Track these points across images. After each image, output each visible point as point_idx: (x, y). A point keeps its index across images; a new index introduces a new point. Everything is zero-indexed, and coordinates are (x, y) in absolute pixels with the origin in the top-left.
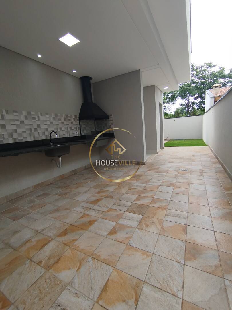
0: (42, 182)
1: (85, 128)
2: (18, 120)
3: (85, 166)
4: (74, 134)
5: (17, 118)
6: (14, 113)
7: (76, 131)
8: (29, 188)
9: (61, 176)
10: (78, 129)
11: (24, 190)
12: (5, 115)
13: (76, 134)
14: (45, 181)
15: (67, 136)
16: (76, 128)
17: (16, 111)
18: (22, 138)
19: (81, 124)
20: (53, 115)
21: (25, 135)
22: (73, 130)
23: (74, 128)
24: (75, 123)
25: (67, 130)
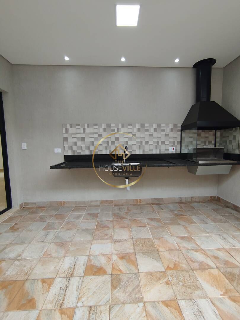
0: (111, 200)
1: (192, 142)
2: (97, 133)
3: (181, 198)
4: (168, 150)
5: (96, 131)
6: (94, 126)
7: (172, 146)
8: (97, 201)
9: (137, 200)
10: (176, 144)
11: (92, 201)
12: (86, 129)
13: (171, 150)
14: (115, 200)
15: (154, 152)
16: (174, 142)
17: (96, 125)
18: (98, 151)
19: (182, 136)
20: (138, 126)
21: (101, 148)
22: (168, 144)
23: (170, 142)
24: (171, 134)
25: (156, 145)
